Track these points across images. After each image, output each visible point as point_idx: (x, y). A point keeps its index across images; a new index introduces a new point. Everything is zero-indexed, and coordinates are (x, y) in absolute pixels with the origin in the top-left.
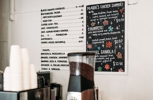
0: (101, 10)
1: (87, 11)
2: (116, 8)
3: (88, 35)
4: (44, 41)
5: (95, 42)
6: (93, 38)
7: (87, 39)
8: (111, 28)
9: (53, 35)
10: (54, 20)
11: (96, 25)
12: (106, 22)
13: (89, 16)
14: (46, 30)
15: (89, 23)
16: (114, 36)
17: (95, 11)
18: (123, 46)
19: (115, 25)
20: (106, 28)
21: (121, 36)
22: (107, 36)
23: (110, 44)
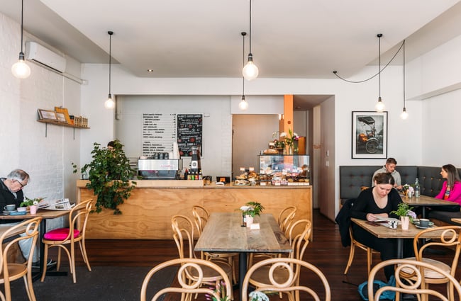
0: (187, 118)
1: (178, 118)
2: (197, 118)
3: (178, 134)
4: (146, 136)
5: (183, 138)
6: (182, 135)
7: (178, 136)
8: (194, 130)
9: (153, 133)
10: (154, 122)
11: (184, 127)
12: (191, 126)
13: (179, 121)
14: (147, 128)
15: (179, 126)
16: (196, 135)
17: (184, 118)
18: (201, 141)
19: (196, 128)
20: (190, 129)
21: (200, 135)
22: (191, 135)
23: (193, 140)
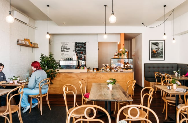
0: (79, 44)
1: (76, 44)
2: (83, 43)
3: (76, 50)
4: (62, 51)
5: (78, 52)
9: (65, 50)
10: (65, 45)
11: (78, 47)
14: (63, 48)
15: (76, 47)
16: (83, 50)
17: (78, 44)
18: (85, 53)
19: (83, 48)
20: (81, 48)
21: (85, 51)
22: (81, 51)
23: (82, 53)
